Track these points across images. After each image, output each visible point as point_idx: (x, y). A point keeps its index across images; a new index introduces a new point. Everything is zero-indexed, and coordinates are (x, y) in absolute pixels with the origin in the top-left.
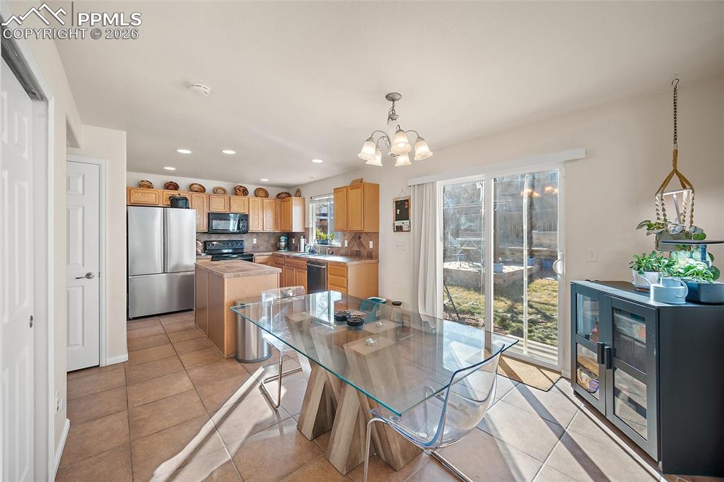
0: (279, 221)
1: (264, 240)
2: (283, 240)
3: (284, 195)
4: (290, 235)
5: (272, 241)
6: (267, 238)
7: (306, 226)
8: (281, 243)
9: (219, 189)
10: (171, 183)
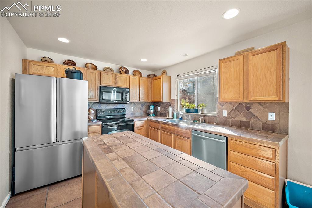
0: (150, 94)
1: (139, 108)
2: (152, 108)
3: (152, 76)
4: (156, 105)
5: (144, 109)
6: (141, 106)
7: (172, 98)
8: (151, 110)
9: (107, 69)
10: (70, 61)
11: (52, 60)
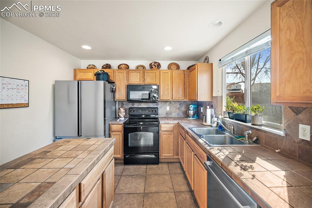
0: (187, 91)
1: (176, 107)
2: (191, 109)
4: (199, 105)
5: (183, 109)
6: (179, 106)
7: (214, 95)
8: (190, 111)
9: (139, 67)
10: (107, 65)
11: (95, 66)
